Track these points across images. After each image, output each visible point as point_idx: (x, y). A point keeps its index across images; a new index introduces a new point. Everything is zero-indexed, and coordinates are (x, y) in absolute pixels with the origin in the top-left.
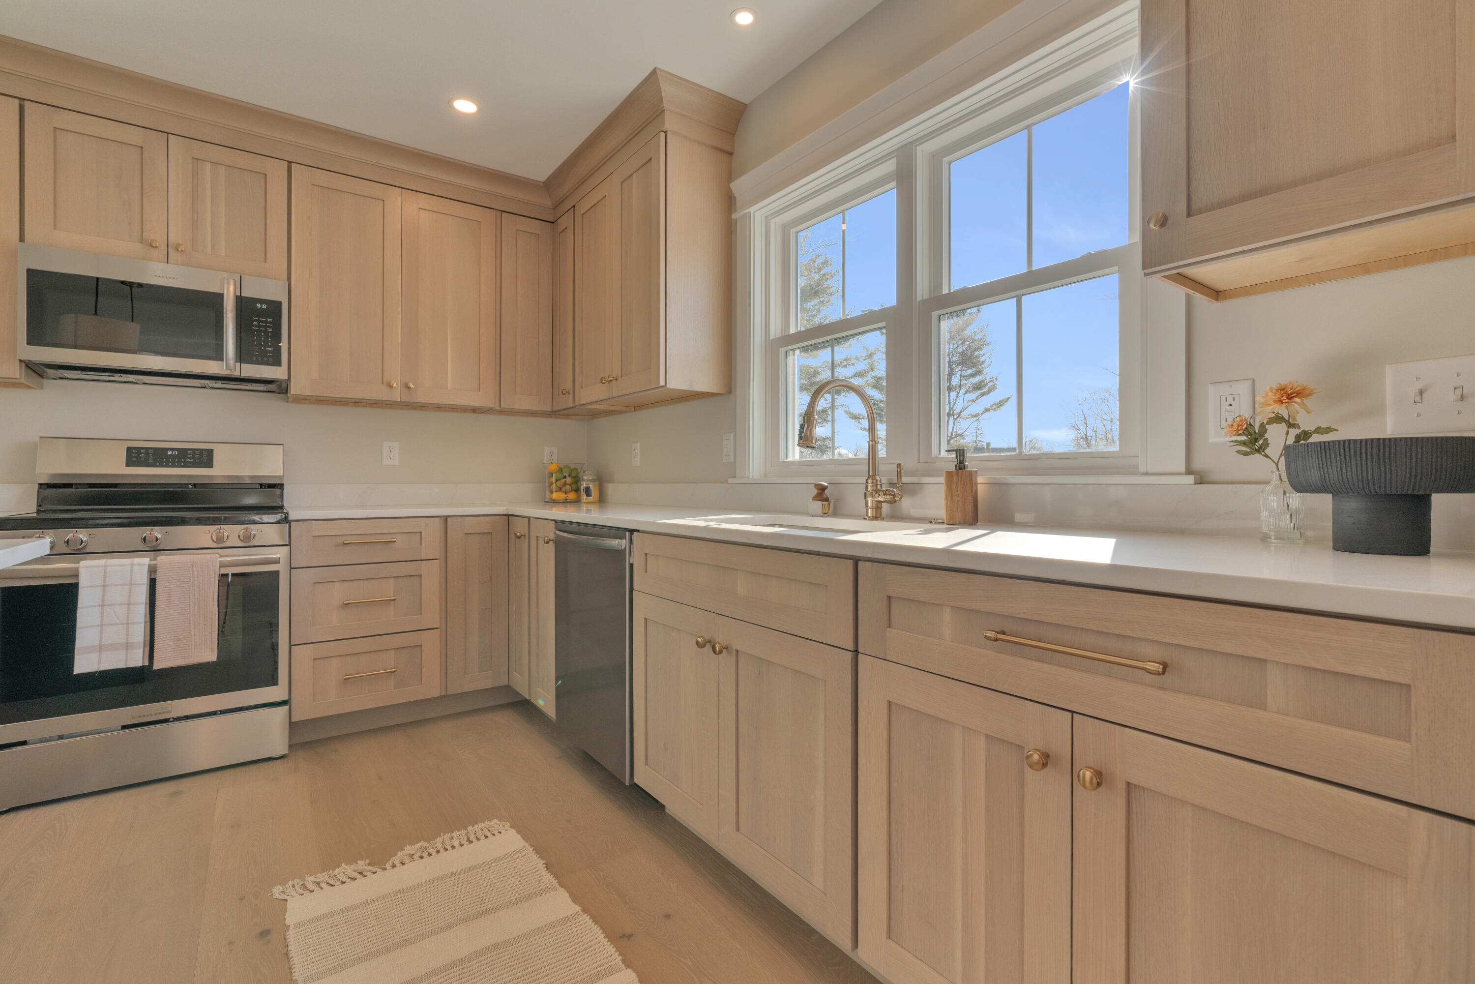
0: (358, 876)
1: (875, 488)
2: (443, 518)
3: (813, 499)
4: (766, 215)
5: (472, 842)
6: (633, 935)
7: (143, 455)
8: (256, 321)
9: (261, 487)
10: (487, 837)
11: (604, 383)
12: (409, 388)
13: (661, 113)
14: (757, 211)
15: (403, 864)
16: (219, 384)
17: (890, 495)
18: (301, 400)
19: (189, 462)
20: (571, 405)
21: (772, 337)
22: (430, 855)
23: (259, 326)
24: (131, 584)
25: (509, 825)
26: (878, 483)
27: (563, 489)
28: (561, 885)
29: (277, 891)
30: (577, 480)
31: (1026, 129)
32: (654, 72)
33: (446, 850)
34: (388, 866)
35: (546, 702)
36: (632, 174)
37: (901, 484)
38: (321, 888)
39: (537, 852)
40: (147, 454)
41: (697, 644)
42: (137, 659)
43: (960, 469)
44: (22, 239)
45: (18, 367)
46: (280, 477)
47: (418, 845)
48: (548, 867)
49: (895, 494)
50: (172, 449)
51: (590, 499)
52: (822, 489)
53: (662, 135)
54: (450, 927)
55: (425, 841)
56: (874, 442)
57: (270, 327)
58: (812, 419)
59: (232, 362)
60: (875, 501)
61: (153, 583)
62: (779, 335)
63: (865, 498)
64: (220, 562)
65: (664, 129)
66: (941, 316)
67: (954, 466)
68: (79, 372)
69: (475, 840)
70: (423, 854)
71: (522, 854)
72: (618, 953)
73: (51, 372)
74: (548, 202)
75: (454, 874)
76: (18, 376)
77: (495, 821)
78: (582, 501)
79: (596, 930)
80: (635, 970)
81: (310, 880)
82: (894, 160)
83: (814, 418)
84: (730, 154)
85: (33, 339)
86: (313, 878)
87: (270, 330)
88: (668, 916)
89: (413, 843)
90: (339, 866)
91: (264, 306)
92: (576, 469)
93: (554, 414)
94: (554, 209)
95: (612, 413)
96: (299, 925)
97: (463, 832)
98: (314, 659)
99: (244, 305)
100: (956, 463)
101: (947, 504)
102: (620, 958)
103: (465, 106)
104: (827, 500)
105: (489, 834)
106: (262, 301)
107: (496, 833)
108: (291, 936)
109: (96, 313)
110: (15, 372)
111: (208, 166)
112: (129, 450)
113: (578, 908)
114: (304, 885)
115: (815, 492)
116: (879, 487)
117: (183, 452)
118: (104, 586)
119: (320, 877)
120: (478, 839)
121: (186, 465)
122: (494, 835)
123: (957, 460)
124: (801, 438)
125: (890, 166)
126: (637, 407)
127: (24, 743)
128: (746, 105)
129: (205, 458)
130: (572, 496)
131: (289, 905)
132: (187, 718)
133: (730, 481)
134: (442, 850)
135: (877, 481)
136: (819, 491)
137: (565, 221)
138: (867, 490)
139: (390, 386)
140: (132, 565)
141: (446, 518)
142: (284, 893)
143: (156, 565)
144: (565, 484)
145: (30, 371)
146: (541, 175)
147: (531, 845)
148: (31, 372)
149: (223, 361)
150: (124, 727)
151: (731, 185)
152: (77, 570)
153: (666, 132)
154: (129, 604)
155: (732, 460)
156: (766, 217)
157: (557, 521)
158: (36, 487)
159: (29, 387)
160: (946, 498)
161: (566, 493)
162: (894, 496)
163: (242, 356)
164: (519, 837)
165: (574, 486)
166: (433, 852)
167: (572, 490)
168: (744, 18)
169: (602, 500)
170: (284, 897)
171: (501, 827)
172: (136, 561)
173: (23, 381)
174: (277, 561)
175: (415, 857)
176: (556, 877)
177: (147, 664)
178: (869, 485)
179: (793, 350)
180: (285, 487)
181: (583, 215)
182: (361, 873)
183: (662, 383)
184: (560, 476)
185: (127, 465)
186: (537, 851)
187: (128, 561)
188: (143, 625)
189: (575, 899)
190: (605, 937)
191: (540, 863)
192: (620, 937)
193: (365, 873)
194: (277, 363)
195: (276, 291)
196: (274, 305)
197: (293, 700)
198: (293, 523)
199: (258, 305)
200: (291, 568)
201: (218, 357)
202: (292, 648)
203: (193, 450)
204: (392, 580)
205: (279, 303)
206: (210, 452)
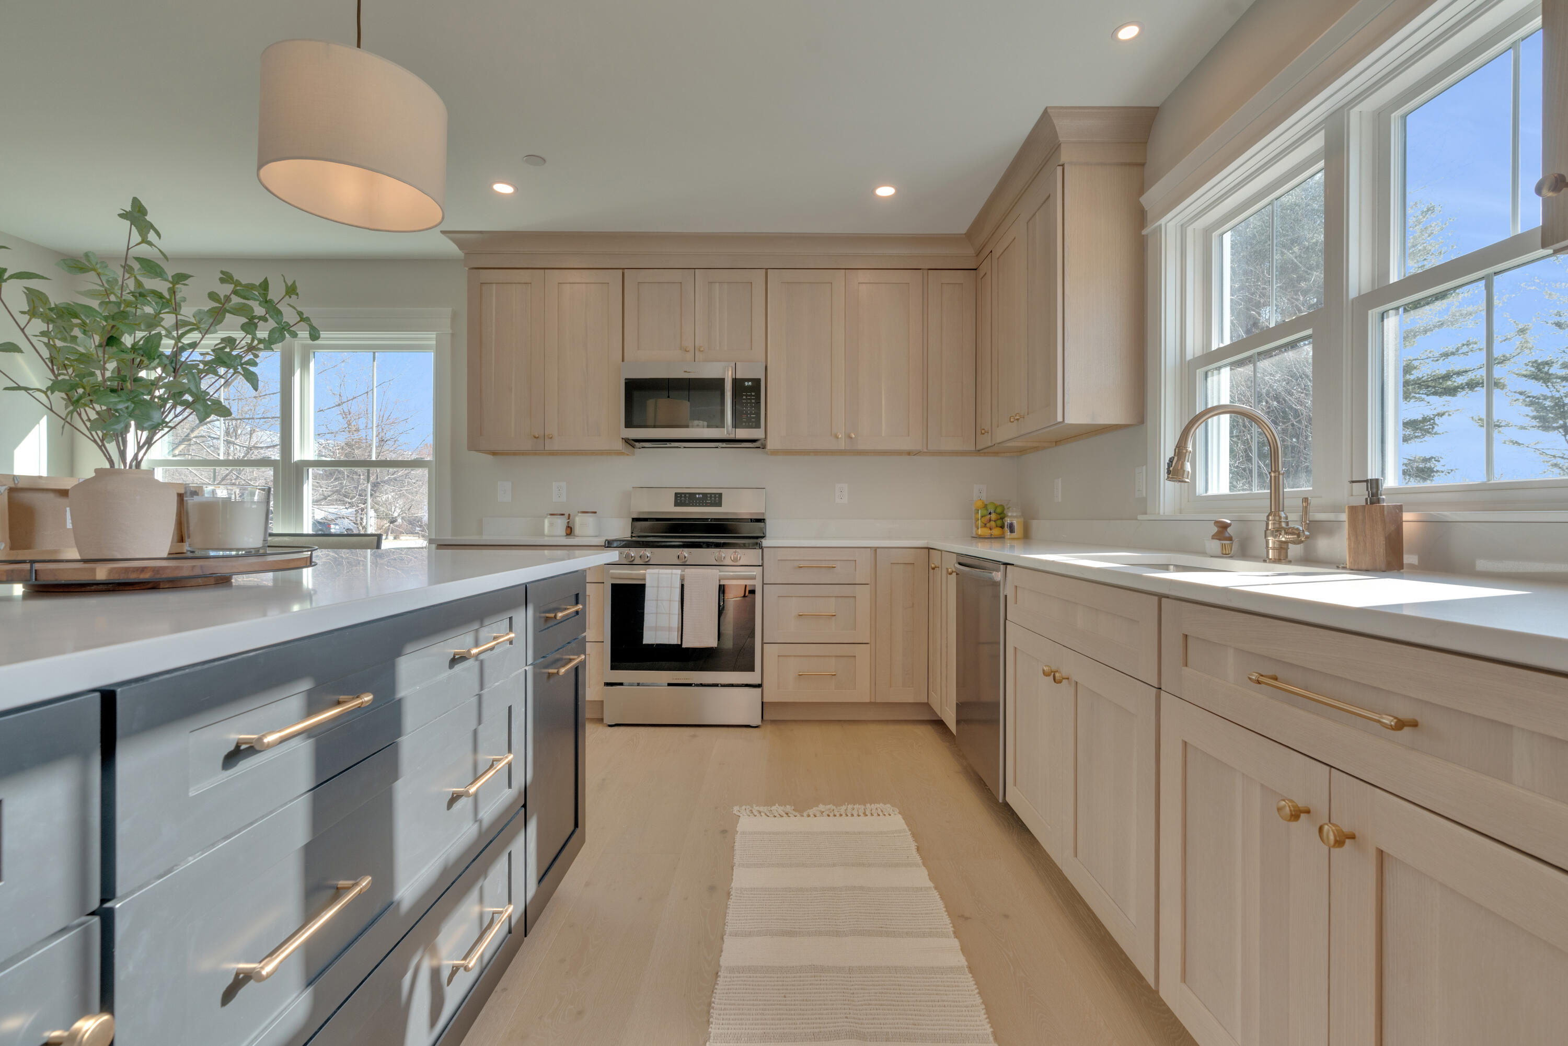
0: (785, 815)
1: (1277, 526)
2: (874, 549)
3: (1212, 539)
4: (1182, 222)
5: (867, 815)
6: (970, 918)
7: (683, 498)
8: (745, 395)
9: (751, 522)
10: (879, 815)
11: (1013, 422)
12: (851, 438)
13: (1057, 148)
14: (1169, 222)
15: (815, 816)
16: (724, 445)
17: (1293, 534)
18: (775, 452)
19: (708, 503)
20: (990, 444)
21: (1189, 356)
22: (835, 816)
23: (747, 399)
24: (671, 587)
25: (898, 811)
26: (1283, 520)
27: (988, 525)
28: (924, 864)
29: (736, 809)
30: (1002, 516)
31: (1510, 48)
32: (1046, 112)
33: (847, 815)
34: (805, 814)
35: (950, 718)
36: (1034, 215)
37: (1308, 522)
38: (761, 816)
39: (913, 837)
40: (685, 497)
41: (1044, 673)
42: (674, 640)
43: (1372, 503)
44: (623, 361)
45: (621, 443)
46: (763, 514)
47: (828, 807)
48: (918, 849)
49: (1299, 533)
50: (699, 494)
51: (1014, 535)
52: (1224, 527)
53: (1059, 169)
54: (834, 865)
55: (834, 805)
56: (1277, 473)
57: (753, 399)
58: (1184, 451)
59: (730, 428)
60: (1277, 541)
61: (682, 586)
62: (1198, 353)
63: (1266, 537)
64: (719, 575)
65: (1061, 163)
66: (1385, 314)
67: (1365, 500)
68: (649, 443)
69: (869, 815)
70: (830, 814)
71: (901, 834)
72: (951, 925)
73: (637, 444)
74: (970, 251)
75: (847, 833)
76: (621, 449)
77: (889, 805)
78: (1006, 537)
79: (941, 904)
80: (960, 941)
81: (756, 809)
82: (1323, 131)
83: (1187, 450)
84: (1143, 165)
85: (629, 424)
86: (757, 808)
87: (753, 401)
88: (1006, 916)
89: (825, 804)
90: (775, 805)
91: (750, 383)
92: (1002, 506)
93: (978, 452)
94: (977, 256)
95: (1036, 449)
96: (743, 833)
97: (863, 807)
98: (777, 657)
99: (737, 383)
100: (1367, 497)
101: (1349, 545)
102: (953, 929)
103: (885, 192)
104: (1230, 539)
105: (881, 814)
106: (748, 380)
107: (887, 815)
108: (738, 837)
109: (669, 397)
110: (619, 445)
111: (717, 285)
112: (676, 494)
113: (932, 885)
114: (751, 810)
115: (1215, 529)
116: (1283, 525)
117: (705, 495)
118: (658, 587)
119: (761, 809)
120: (872, 815)
121: (707, 505)
122: (885, 815)
123: (1369, 492)
124: (1169, 472)
125: (1317, 142)
126: (1057, 442)
127: (621, 684)
128: (1158, 108)
129: (716, 499)
130: (997, 532)
131: (741, 820)
132: (702, 685)
133: (1140, 517)
134: (844, 815)
135: (1280, 517)
136: (1221, 529)
137: (984, 268)
138: (1267, 529)
139: (836, 437)
140: (672, 574)
141: (875, 549)
142: (739, 811)
143: (684, 575)
144: (990, 520)
145: (627, 445)
146: (962, 228)
147: (910, 830)
148: (629, 446)
149: (724, 427)
150: (669, 685)
151: (1141, 199)
152: (645, 574)
153: (1063, 165)
154: (670, 601)
155: (1144, 495)
156: (1182, 226)
157: (958, 554)
158: (631, 520)
159: (628, 455)
160: (1349, 538)
161: (991, 529)
162: (1299, 535)
163: (735, 426)
164: (903, 821)
165: (999, 522)
166: (838, 814)
167: (997, 526)
168: (1128, 33)
169: (1027, 537)
170: (738, 814)
171: (891, 810)
172: (674, 571)
173: (623, 451)
174: (754, 578)
175: (824, 813)
176: (922, 858)
177: (680, 643)
178: (1270, 522)
179: (1219, 368)
180: (767, 521)
181: (998, 258)
182: (787, 814)
183: (1060, 419)
184: (985, 512)
185: (675, 506)
186: (914, 835)
187: (670, 571)
188: (677, 616)
189: (932, 877)
190: (945, 911)
191: (913, 845)
192: (959, 916)
193: (789, 815)
194: (758, 426)
195: (756, 372)
196: (757, 382)
197: (765, 685)
198: (765, 549)
199: (746, 384)
200: (763, 584)
201: (721, 425)
202: (763, 643)
203: (711, 494)
204: (833, 599)
205: (760, 379)
206: (720, 495)
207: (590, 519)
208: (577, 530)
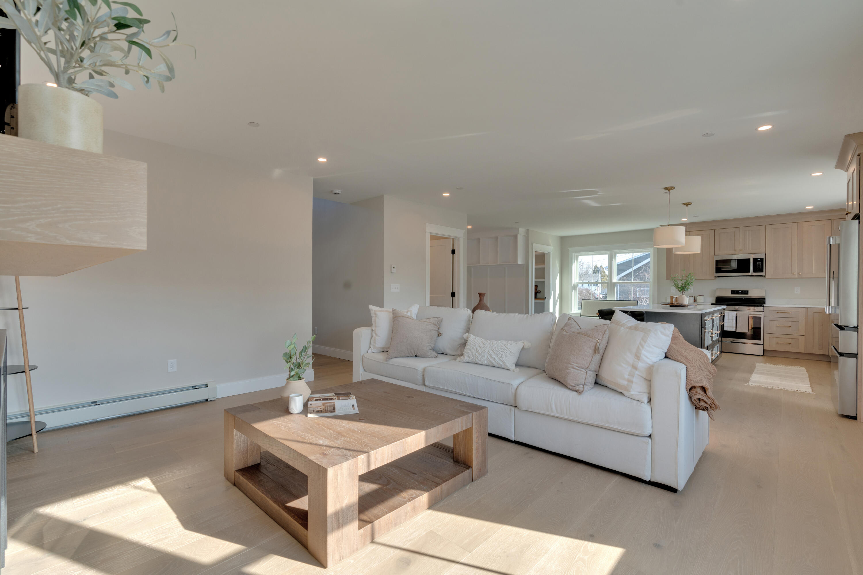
9: (760, 299)
12: (799, 274)
16: (749, 277)
18: (769, 279)
23: (758, 264)
24: (733, 316)
40: (735, 292)
42: (734, 330)
44: (715, 255)
46: (764, 297)
50: (740, 291)
59: (752, 272)
61: (736, 317)
64: (749, 314)
68: (723, 277)
73: (719, 277)
85: (717, 272)
87: (761, 265)
91: (759, 260)
98: (770, 337)
99: (755, 260)
103: (810, 207)
106: (759, 259)
110: (713, 278)
111: (748, 231)
112: (731, 291)
117: (742, 291)
118: (729, 316)
121: (743, 294)
129: (747, 292)
132: (742, 343)
139: (793, 274)
141: (807, 308)
142: (757, 363)
143: (737, 313)
148: (716, 278)
150: (731, 342)
152: (724, 313)
154: (732, 320)
158: (715, 298)
159: (716, 280)
163: (755, 271)
172: (734, 312)
174: (761, 315)
177: (736, 331)
180: (766, 299)
185: (731, 294)
187: (732, 312)
188: (735, 324)
194: (762, 271)
195: (762, 256)
196: (762, 260)
197: (764, 344)
198: (765, 307)
199: (758, 260)
200: (764, 317)
201: (749, 272)
202: (764, 333)
203: (744, 291)
204: (790, 322)
205: (763, 258)
206: (748, 291)
207: (702, 298)
208: (698, 300)
